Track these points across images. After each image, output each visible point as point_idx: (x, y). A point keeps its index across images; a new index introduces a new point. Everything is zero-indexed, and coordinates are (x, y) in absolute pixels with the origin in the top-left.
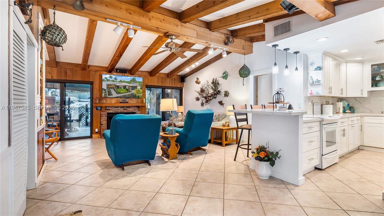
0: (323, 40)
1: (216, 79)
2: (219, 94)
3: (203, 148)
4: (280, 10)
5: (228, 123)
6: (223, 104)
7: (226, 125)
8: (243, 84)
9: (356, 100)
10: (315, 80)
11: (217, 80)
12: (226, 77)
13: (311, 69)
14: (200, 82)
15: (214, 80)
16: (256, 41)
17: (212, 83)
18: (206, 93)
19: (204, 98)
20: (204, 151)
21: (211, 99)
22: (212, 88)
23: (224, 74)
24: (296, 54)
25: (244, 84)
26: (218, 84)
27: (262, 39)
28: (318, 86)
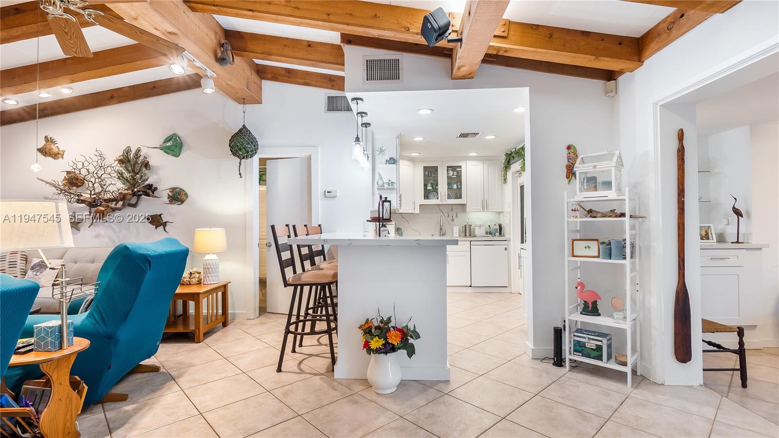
0: (425, 112)
1: (139, 150)
2: (152, 196)
3: (146, 362)
4: (403, 29)
5: (197, 275)
6: (164, 224)
7: (194, 280)
8: (240, 174)
9: (403, 218)
10: (386, 180)
11: (142, 153)
12: (177, 150)
13: (381, 159)
14: (64, 151)
15: (127, 153)
16: (272, 78)
17: (121, 162)
18: (94, 190)
19: (83, 205)
20: (155, 373)
21: (114, 210)
22: (123, 177)
23: (169, 141)
24: (366, 127)
25: (242, 175)
26: (146, 165)
27: (287, 78)
28: (391, 191)
